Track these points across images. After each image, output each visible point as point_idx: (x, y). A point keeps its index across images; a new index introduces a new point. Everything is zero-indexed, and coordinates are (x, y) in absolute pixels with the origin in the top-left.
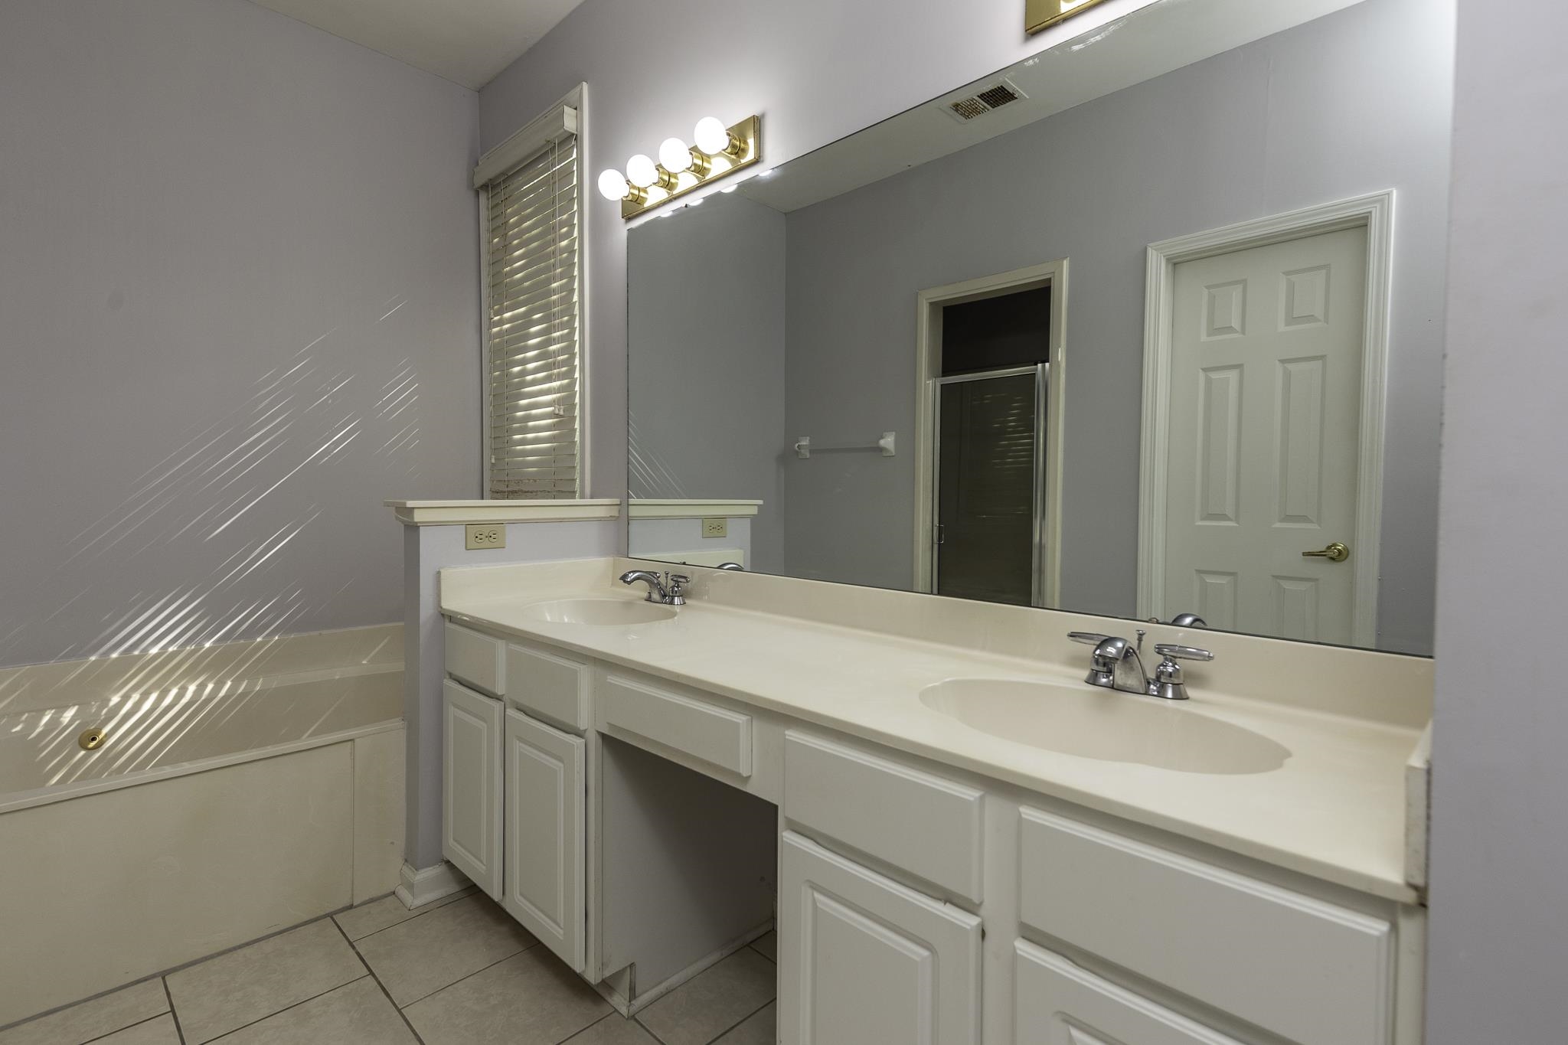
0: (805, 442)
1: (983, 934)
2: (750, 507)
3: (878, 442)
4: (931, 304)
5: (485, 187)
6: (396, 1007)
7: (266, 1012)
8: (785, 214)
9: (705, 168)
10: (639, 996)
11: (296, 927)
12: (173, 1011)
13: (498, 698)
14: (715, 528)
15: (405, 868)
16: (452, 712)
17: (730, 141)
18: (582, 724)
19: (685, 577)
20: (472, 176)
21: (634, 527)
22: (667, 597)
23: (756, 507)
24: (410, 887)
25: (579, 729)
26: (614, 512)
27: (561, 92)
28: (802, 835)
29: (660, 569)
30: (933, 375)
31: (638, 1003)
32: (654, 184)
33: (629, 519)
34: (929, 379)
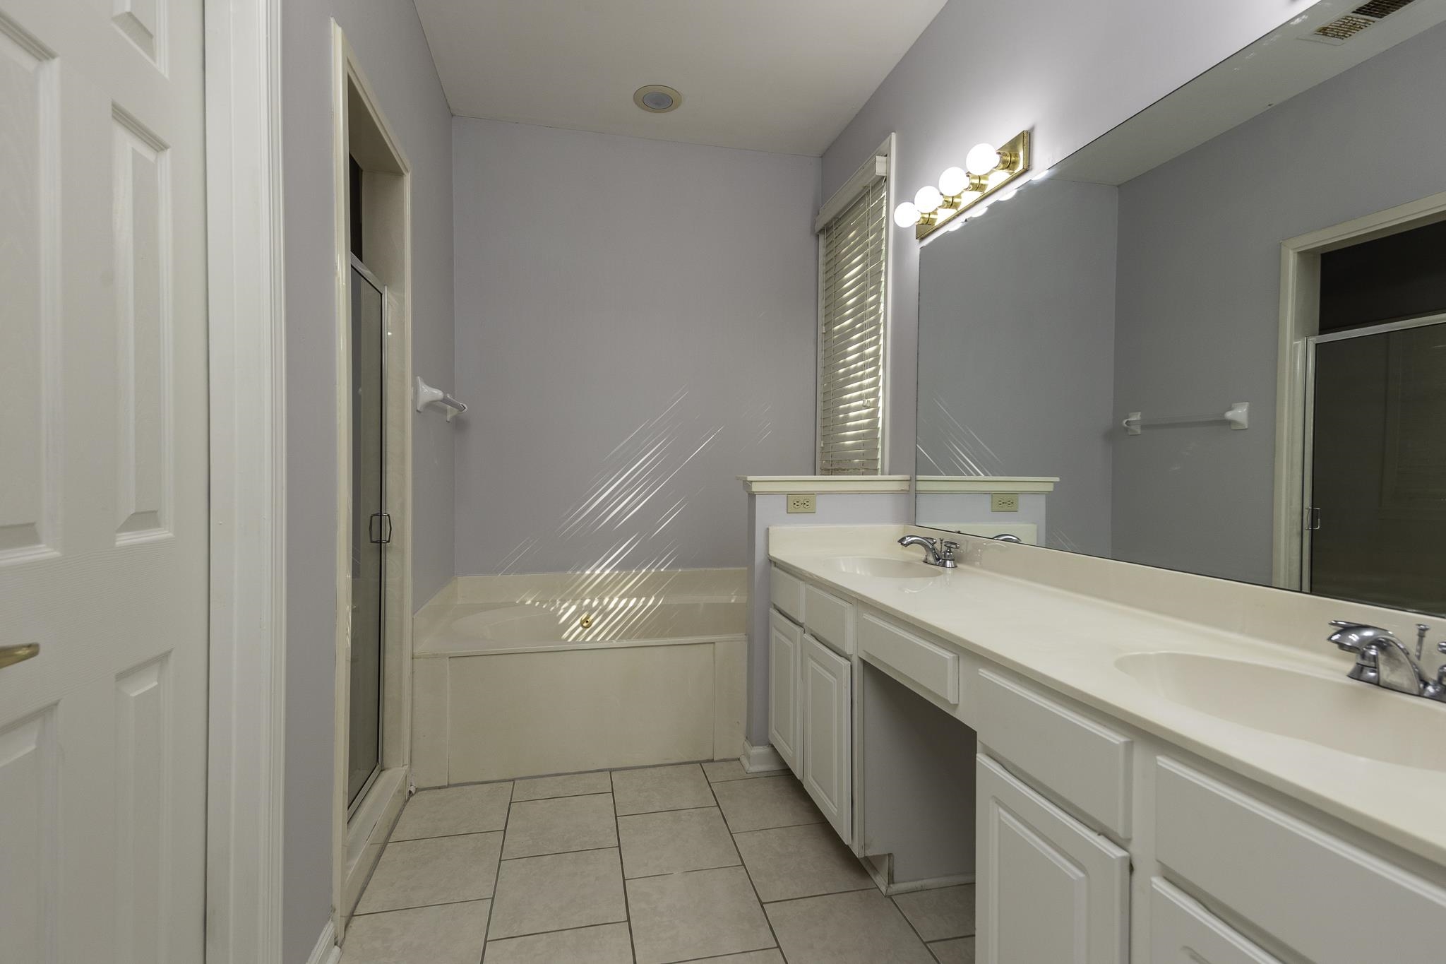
0: (1136, 417)
1: (1131, 869)
2: (1046, 484)
3: (1224, 414)
4: (1300, 253)
5: (822, 231)
6: (730, 832)
7: (658, 809)
8: (1118, 186)
9: (982, 185)
10: (897, 883)
11: (680, 764)
12: (613, 792)
13: (801, 625)
14: (1005, 503)
15: (746, 743)
16: (774, 633)
17: (1001, 157)
18: (849, 650)
19: (955, 544)
20: (814, 223)
21: (922, 500)
22: (940, 560)
23: (1052, 485)
24: (748, 757)
25: (846, 653)
26: (905, 486)
27: (876, 146)
28: (994, 759)
29: (936, 536)
30: (1303, 333)
31: (895, 888)
32: (940, 207)
33: (917, 493)
34: (1296, 339)
